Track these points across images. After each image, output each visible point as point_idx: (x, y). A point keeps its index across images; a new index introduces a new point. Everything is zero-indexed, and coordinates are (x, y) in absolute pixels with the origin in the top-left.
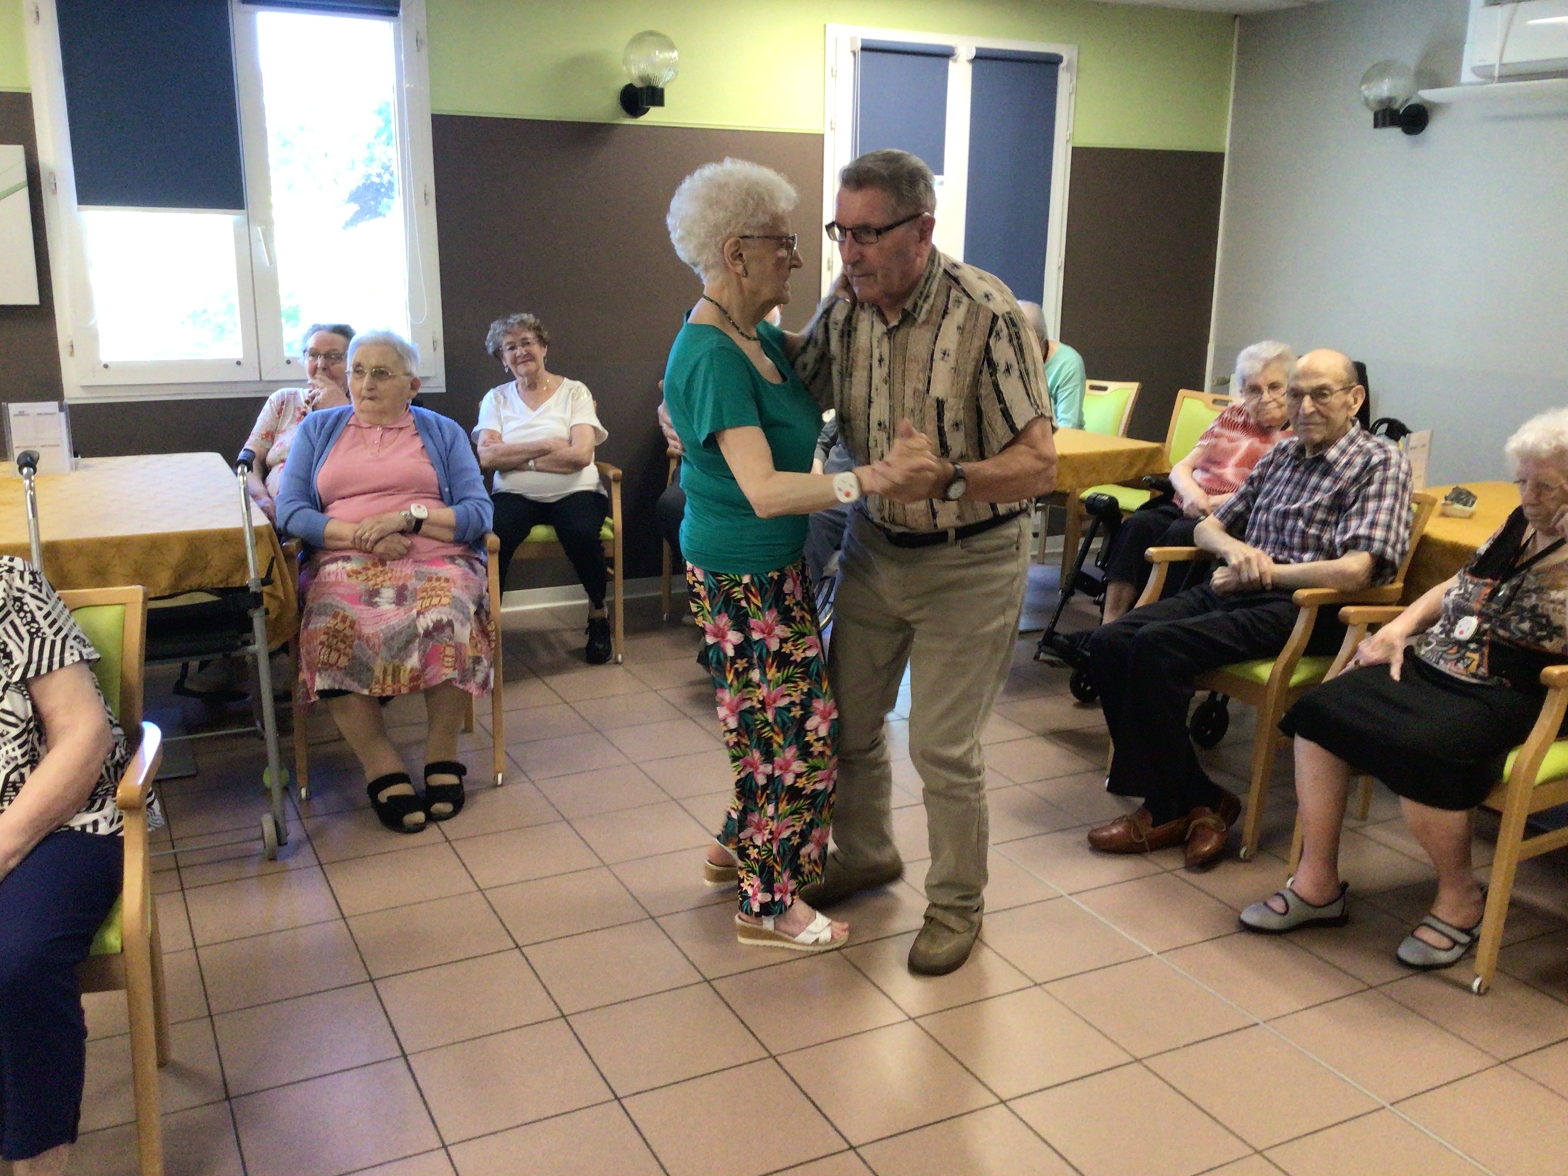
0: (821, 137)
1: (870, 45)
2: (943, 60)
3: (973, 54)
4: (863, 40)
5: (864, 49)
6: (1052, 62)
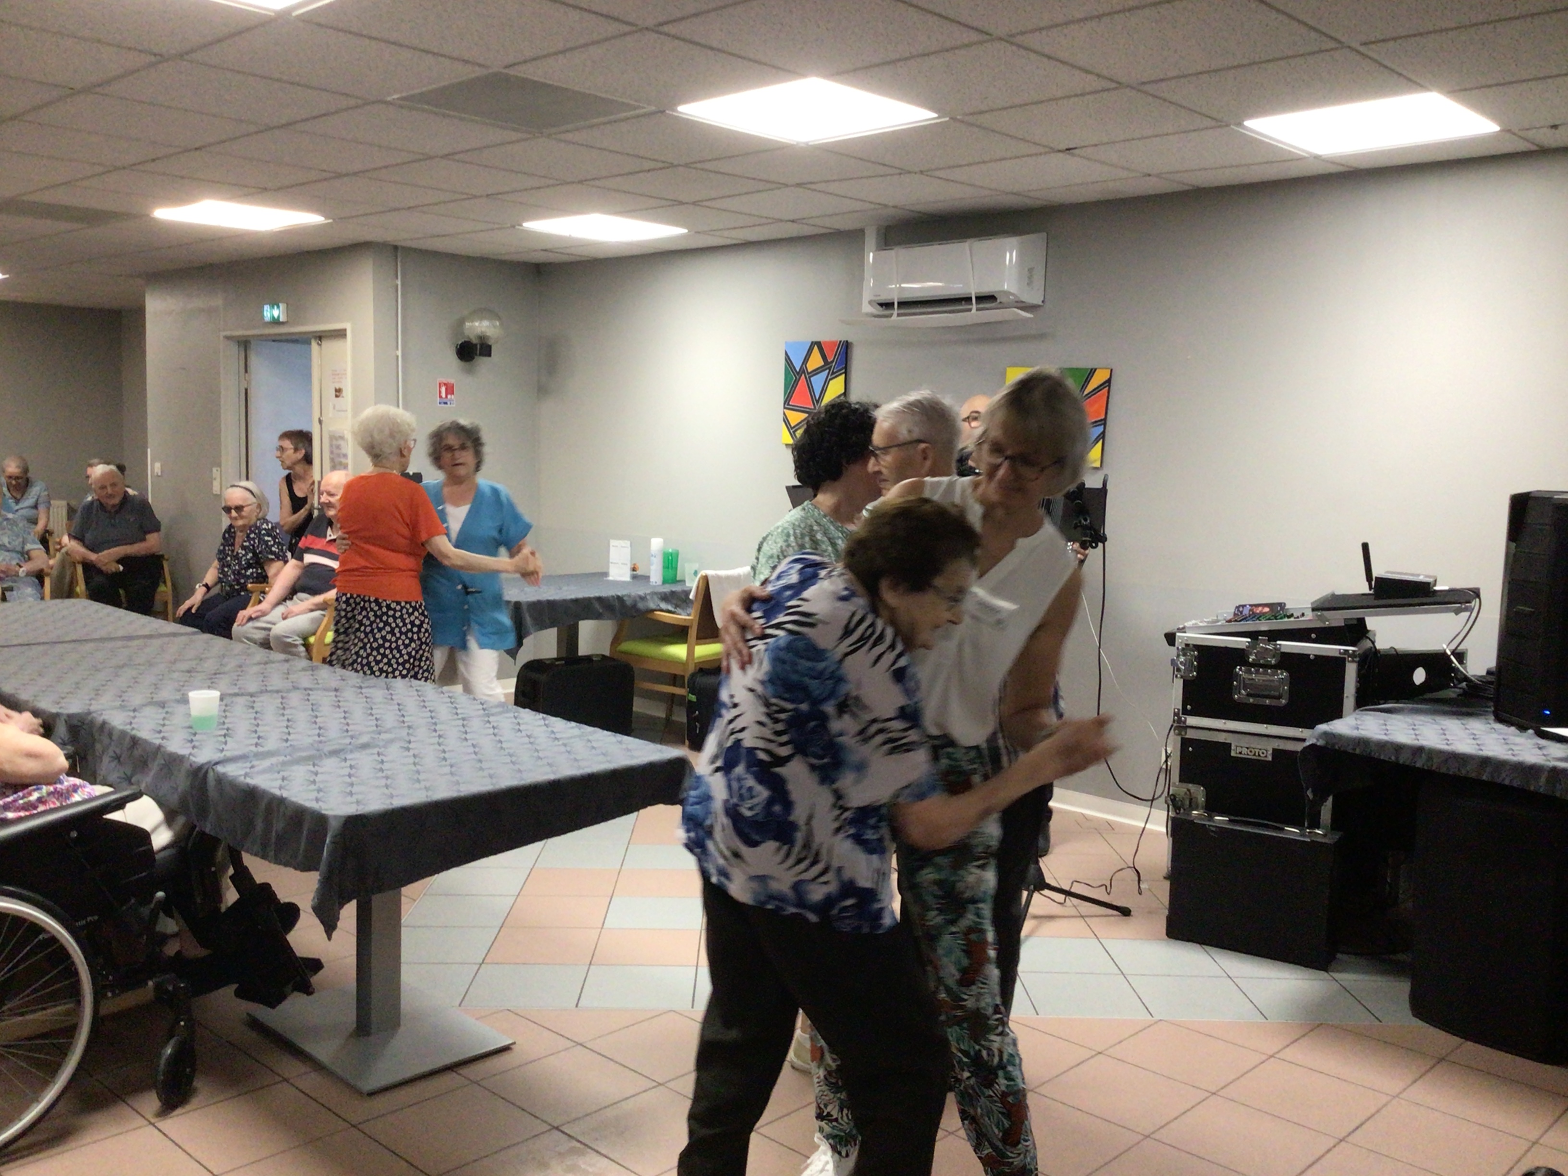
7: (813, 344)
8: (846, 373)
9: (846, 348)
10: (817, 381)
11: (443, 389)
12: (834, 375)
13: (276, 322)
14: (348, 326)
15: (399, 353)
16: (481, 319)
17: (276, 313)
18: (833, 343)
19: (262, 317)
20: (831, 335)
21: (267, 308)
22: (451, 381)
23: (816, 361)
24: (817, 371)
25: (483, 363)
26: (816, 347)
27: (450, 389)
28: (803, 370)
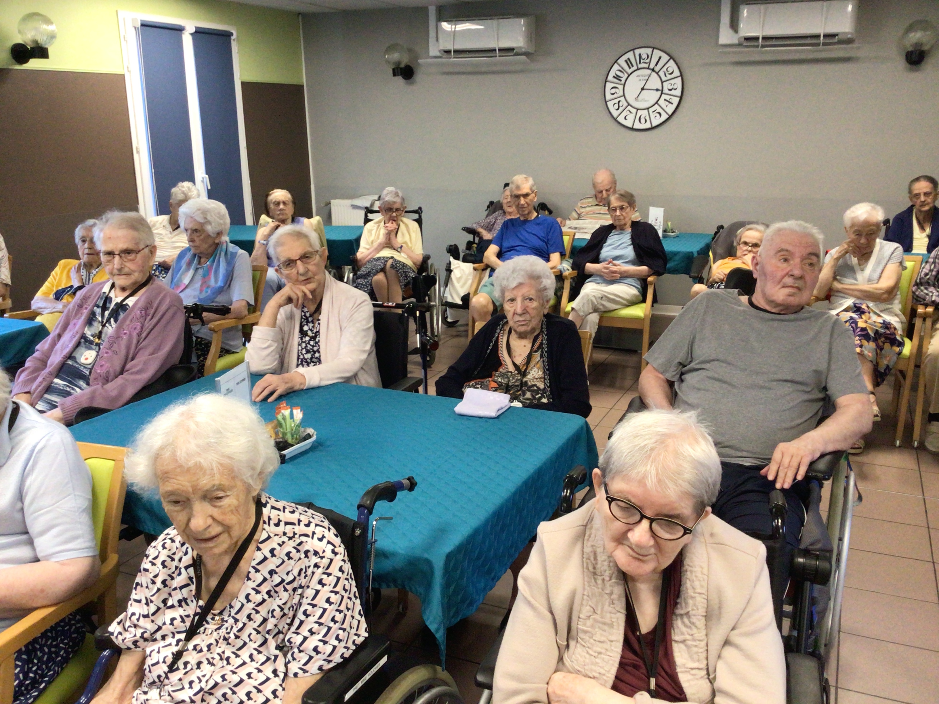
0: (123, 77)
1: (145, 23)
2: (179, 32)
3: (193, 30)
4: (141, 21)
5: (142, 25)
6: (227, 35)
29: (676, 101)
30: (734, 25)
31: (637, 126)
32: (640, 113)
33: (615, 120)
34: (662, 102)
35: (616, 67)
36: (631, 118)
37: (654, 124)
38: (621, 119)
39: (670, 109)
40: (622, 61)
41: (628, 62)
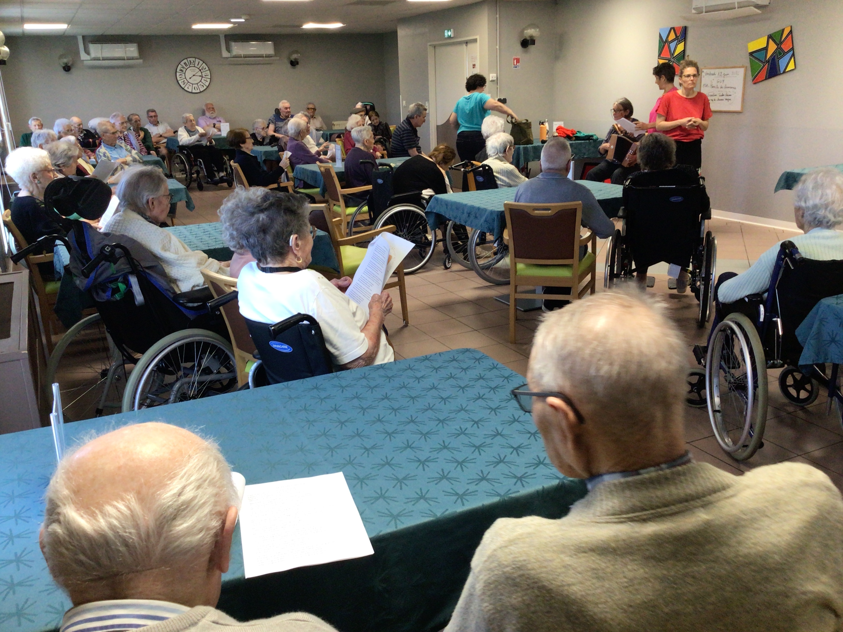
7: (671, 29)
8: (685, 41)
9: (685, 29)
10: (673, 45)
11: (515, 61)
12: (680, 42)
13: (450, 37)
14: (478, 37)
15: (498, 47)
16: (531, 29)
17: (449, 33)
18: (679, 28)
19: (444, 35)
20: (679, 24)
21: (446, 31)
22: (518, 57)
23: (672, 36)
24: (673, 41)
25: (531, 48)
26: (672, 30)
27: (518, 61)
28: (666, 41)
29: (209, 80)
30: (229, 49)
31: (194, 91)
32: (194, 86)
33: (183, 89)
34: (202, 81)
35: (180, 66)
36: (190, 88)
37: (202, 90)
38: (186, 88)
39: (207, 84)
40: (182, 63)
41: (185, 63)
